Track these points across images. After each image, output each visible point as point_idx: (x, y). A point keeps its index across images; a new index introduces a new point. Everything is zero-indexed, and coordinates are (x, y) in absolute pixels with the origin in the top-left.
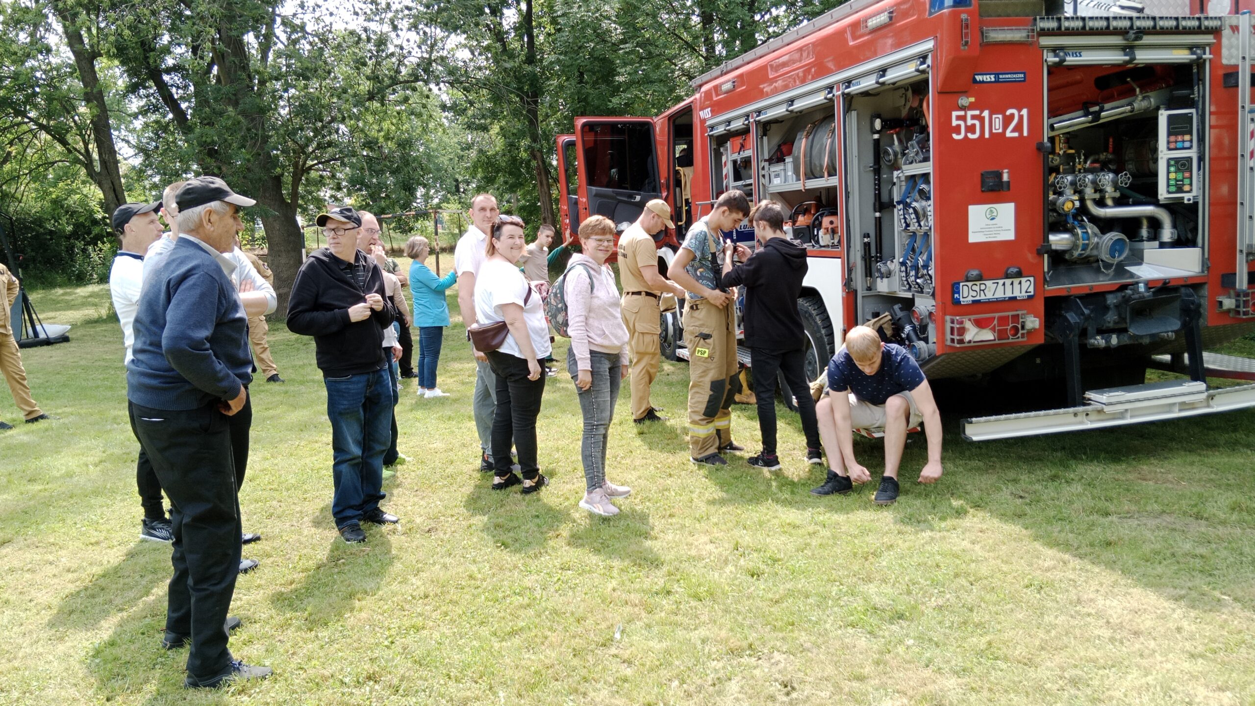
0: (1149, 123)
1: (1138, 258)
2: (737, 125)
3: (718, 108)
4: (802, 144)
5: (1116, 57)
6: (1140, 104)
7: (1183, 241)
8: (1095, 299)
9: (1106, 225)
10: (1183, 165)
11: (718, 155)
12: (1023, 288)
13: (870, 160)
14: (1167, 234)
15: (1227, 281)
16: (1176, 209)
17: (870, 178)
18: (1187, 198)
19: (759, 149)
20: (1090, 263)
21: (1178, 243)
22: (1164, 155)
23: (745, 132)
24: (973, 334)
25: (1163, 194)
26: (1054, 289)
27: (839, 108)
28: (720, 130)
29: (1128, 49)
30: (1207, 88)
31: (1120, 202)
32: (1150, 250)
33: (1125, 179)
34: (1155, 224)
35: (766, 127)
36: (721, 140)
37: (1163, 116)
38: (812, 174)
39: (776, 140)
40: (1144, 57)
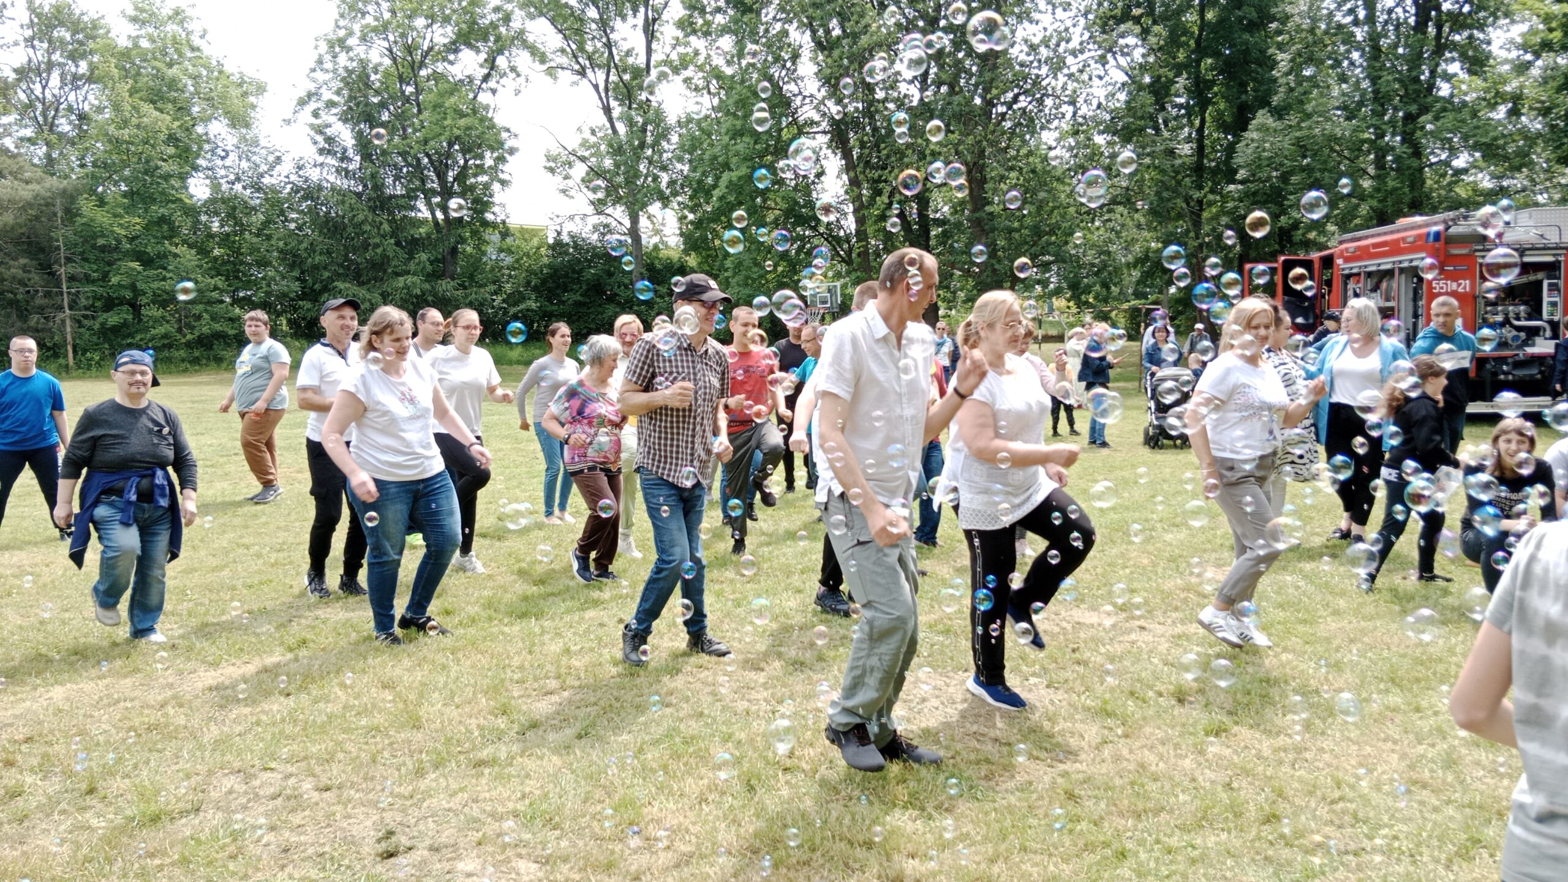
0: (1540, 283)
1: (1534, 344)
2: (1355, 271)
3: (1347, 260)
4: (1384, 285)
6: (1536, 278)
10: (1554, 304)
11: (1346, 284)
13: (1411, 295)
14: (1546, 334)
16: (1551, 323)
17: (1411, 304)
18: (1556, 318)
19: (1365, 284)
22: (1546, 299)
23: (1358, 274)
25: (1545, 316)
27: (1397, 272)
28: (1347, 272)
31: (1527, 319)
32: (1538, 340)
33: (1528, 308)
34: (1541, 329)
35: (1369, 275)
36: (1348, 277)
37: (1545, 283)
38: (1388, 299)
39: (1375, 280)
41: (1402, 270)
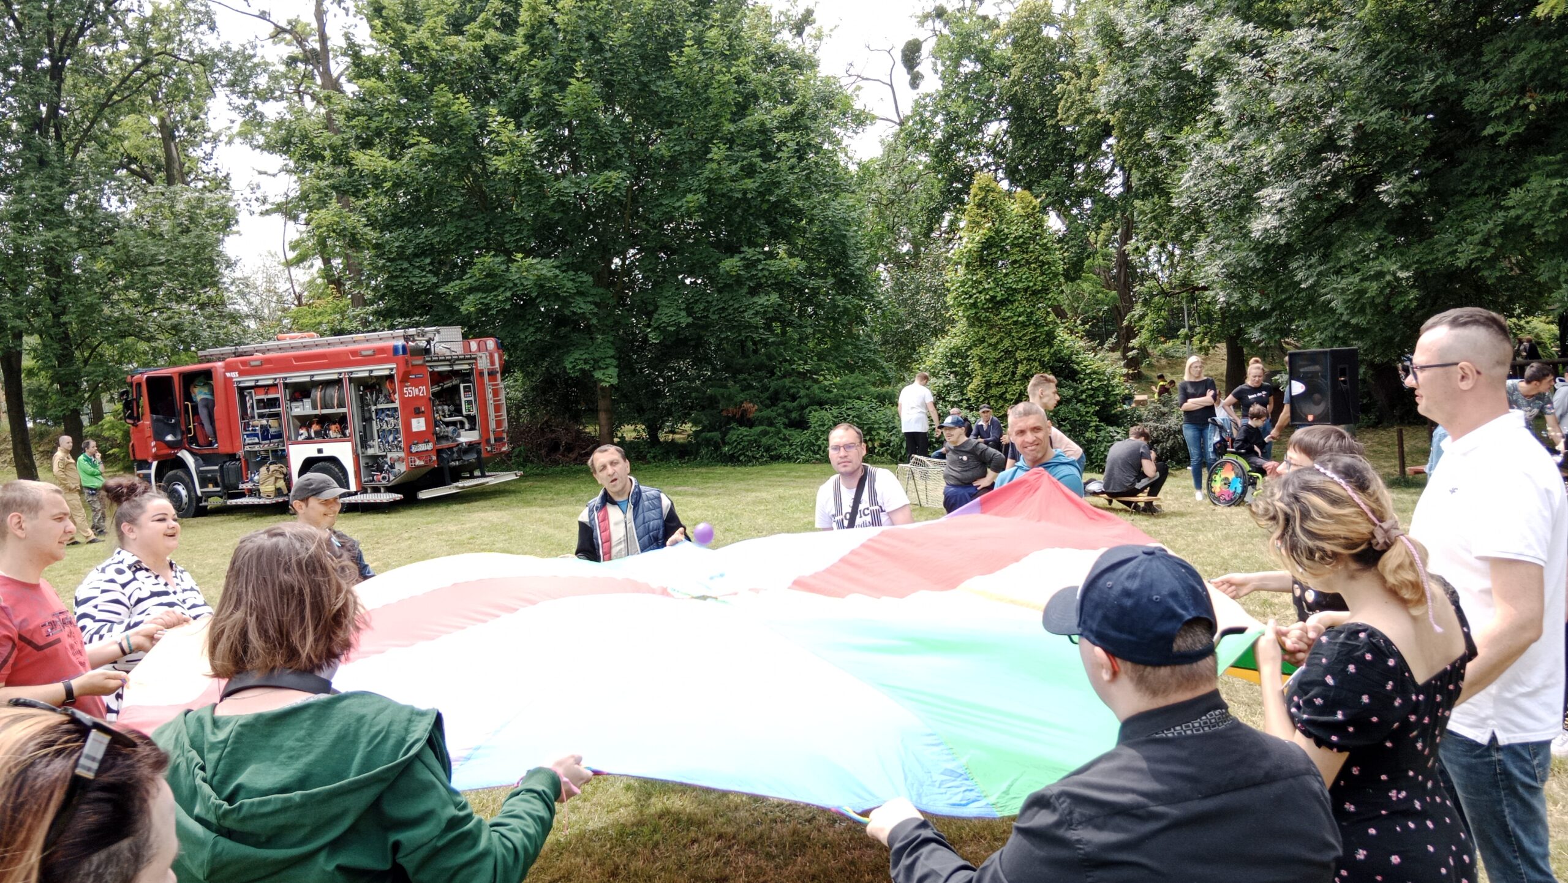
0: (457, 387)
1: (459, 435)
4: (317, 394)
5: (448, 368)
6: (455, 382)
7: (472, 429)
8: (450, 449)
9: (448, 424)
10: (469, 402)
12: (430, 446)
14: (467, 426)
15: (488, 441)
16: (468, 417)
17: (360, 410)
18: (472, 413)
19: (285, 394)
20: (446, 438)
21: (470, 429)
22: (463, 399)
24: (419, 463)
25: (464, 412)
26: (439, 446)
27: (345, 381)
29: (451, 365)
30: (475, 377)
31: (452, 416)
32: (462, 432)
33: (452, 408)
34: (462, 423)
37: (462, 387)
38: (325, 406)
40: (456, 368)
41: (350, 379)
